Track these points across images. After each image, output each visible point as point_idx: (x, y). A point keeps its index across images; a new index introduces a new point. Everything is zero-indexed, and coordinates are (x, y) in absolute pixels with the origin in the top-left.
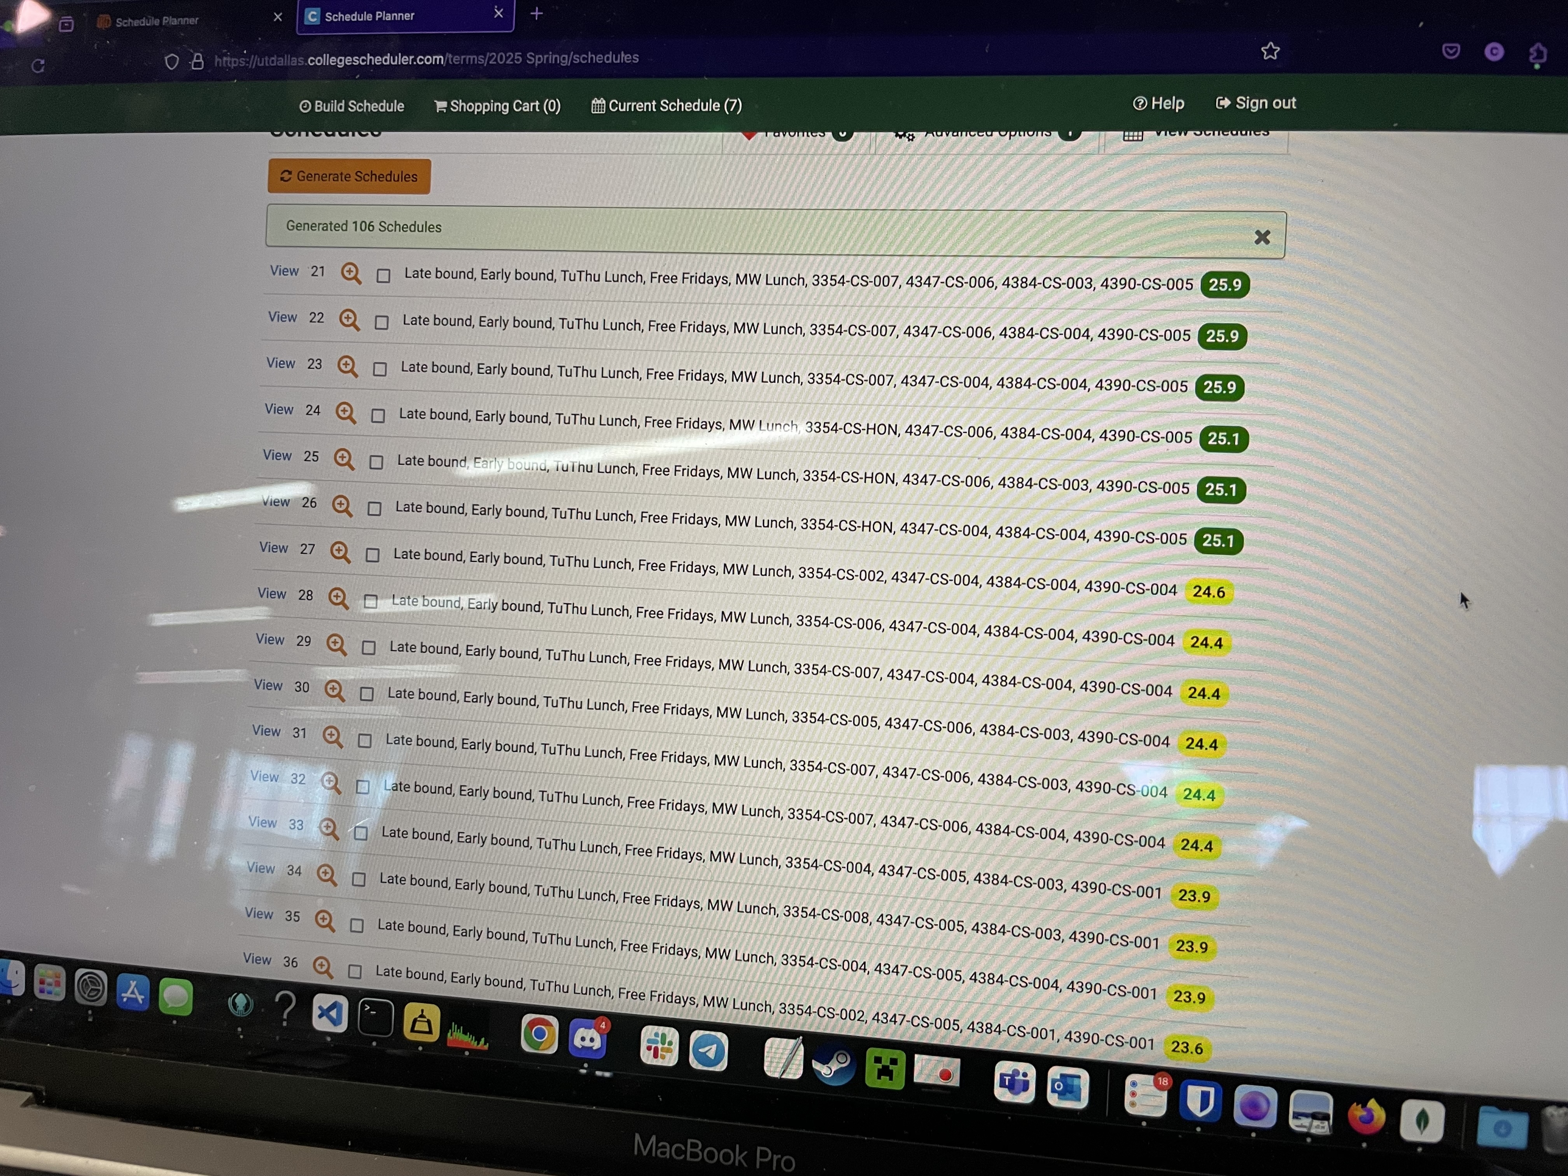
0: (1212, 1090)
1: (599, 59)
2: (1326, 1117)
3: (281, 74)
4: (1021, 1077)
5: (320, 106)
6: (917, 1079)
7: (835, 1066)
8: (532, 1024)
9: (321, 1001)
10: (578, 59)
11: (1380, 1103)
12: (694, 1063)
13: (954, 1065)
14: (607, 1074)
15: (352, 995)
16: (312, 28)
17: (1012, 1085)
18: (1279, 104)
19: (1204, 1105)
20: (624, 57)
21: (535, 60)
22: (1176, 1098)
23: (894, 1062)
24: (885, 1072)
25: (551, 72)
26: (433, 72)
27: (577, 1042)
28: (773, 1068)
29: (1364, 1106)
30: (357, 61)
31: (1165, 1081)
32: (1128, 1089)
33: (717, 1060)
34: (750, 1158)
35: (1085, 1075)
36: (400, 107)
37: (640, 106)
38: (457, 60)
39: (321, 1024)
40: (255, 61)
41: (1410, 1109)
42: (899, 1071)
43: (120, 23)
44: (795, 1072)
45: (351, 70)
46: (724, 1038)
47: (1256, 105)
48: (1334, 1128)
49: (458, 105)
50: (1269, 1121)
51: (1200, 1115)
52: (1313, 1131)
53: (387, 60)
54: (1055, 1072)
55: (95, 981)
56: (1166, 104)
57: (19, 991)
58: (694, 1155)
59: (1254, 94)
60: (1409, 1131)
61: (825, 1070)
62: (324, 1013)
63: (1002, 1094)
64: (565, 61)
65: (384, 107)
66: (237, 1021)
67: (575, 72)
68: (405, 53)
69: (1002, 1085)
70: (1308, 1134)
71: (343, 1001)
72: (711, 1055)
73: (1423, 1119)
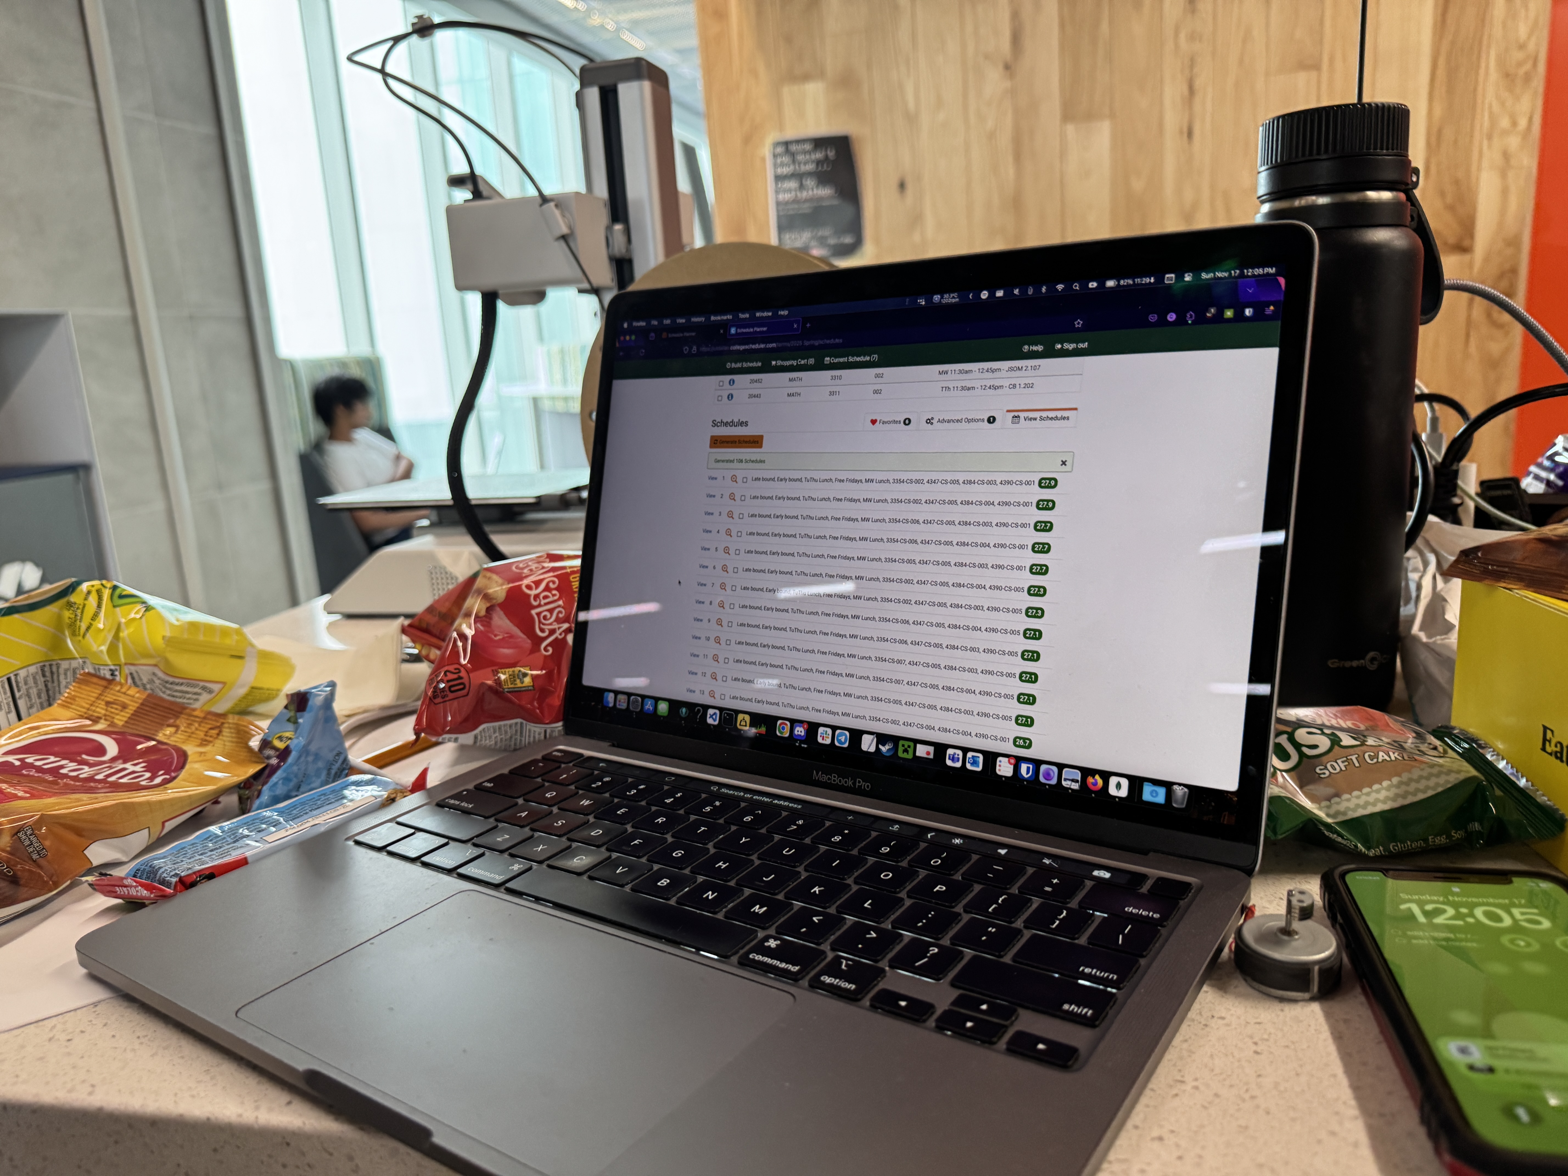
0: (1031, 766)
1: (828, 342)
2: (1077, 781)
3: (721, 353)
4: (956, 756)
5: (733, 365)
6: (918, 754)
7: (887, 747)
8: (780, 724)
9: (711, 711)
10: (821, 342)
11: (1101, 777)
12: (837, 743)
13: (931, 749)
14: (806, 746)
15: (721, 709)
16: (733, 335)
17: (953, 759)
18: (1081, 346)
19: (1028, 772)
20: (837, 341)
21: (807, 343)
22: (1017, 769)
23: (909, 747)
24: (906, 751)
25: (812, 347)
26: (772, 350)
27: (796, 733)
28: (865, 747)
29: (1094, 777)
30: (747, 347)
31: (1013, 761)
32: (998, 763)
33: (844, 743)
34: (854, 784)
35: (981, 757)
36: (760, 364)
37: (842, 360)
38: (780, 345)
39: (710, 721)
40: (713, 349)
41: (1113, 781)
42: (911, 750)
43: (670, 335)
44: (872, 749)
45: (745, 350)
46: (847, 733)
47: (1071, 346)
48: (1081, 786)
49: (779, 363)
50: (1054, 781)
51: (1026, 776)
52: (1072, 787)
53: (757, 346)
54: (970, 755)
55: (637, 701)
56: (1035, 348)
57: (611, 705)
58: (834, 781)
59: (1070, 342)
60: (1112, 791)
61: (884, 749)
62: (711, 716)
63: (949, 763)
64: (816, 343)
65: (754, 364)
66: (682, 718)
67: (821, 347)
68: (763, 343)
69: (949, 759)
70: (1070, 789)
71: (718, 712)
72: (843, 740)
73: (1119, 786)
